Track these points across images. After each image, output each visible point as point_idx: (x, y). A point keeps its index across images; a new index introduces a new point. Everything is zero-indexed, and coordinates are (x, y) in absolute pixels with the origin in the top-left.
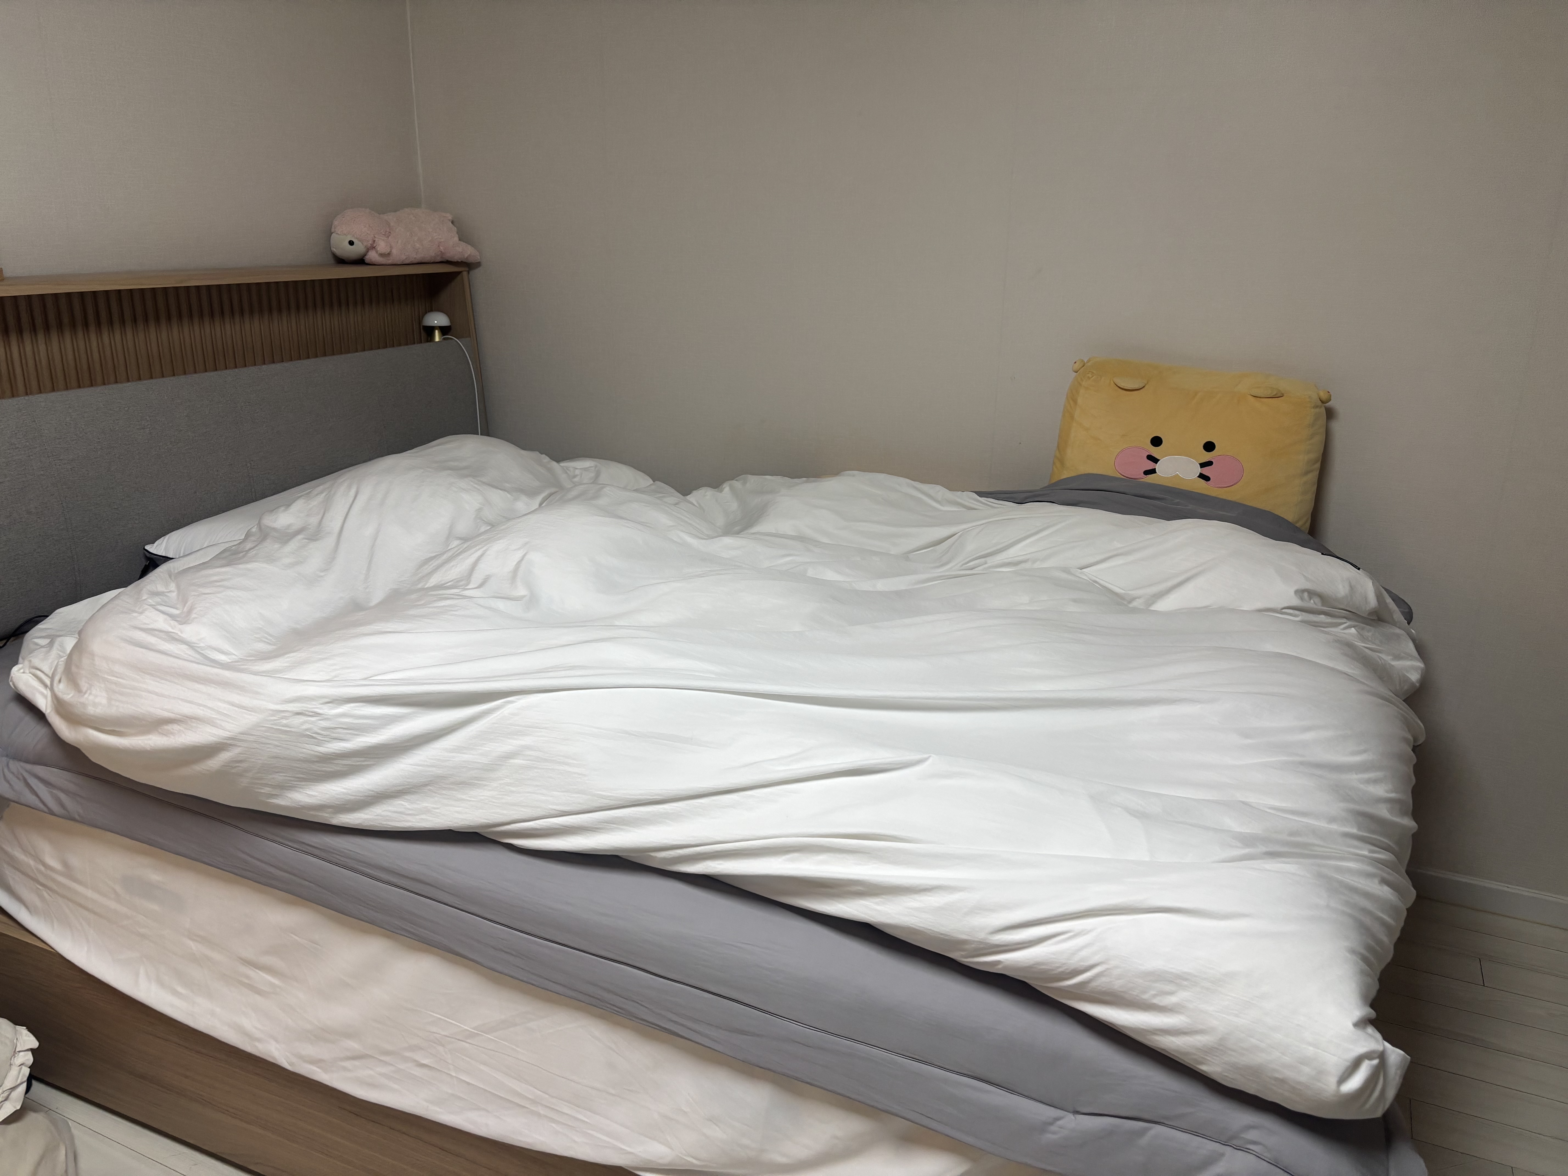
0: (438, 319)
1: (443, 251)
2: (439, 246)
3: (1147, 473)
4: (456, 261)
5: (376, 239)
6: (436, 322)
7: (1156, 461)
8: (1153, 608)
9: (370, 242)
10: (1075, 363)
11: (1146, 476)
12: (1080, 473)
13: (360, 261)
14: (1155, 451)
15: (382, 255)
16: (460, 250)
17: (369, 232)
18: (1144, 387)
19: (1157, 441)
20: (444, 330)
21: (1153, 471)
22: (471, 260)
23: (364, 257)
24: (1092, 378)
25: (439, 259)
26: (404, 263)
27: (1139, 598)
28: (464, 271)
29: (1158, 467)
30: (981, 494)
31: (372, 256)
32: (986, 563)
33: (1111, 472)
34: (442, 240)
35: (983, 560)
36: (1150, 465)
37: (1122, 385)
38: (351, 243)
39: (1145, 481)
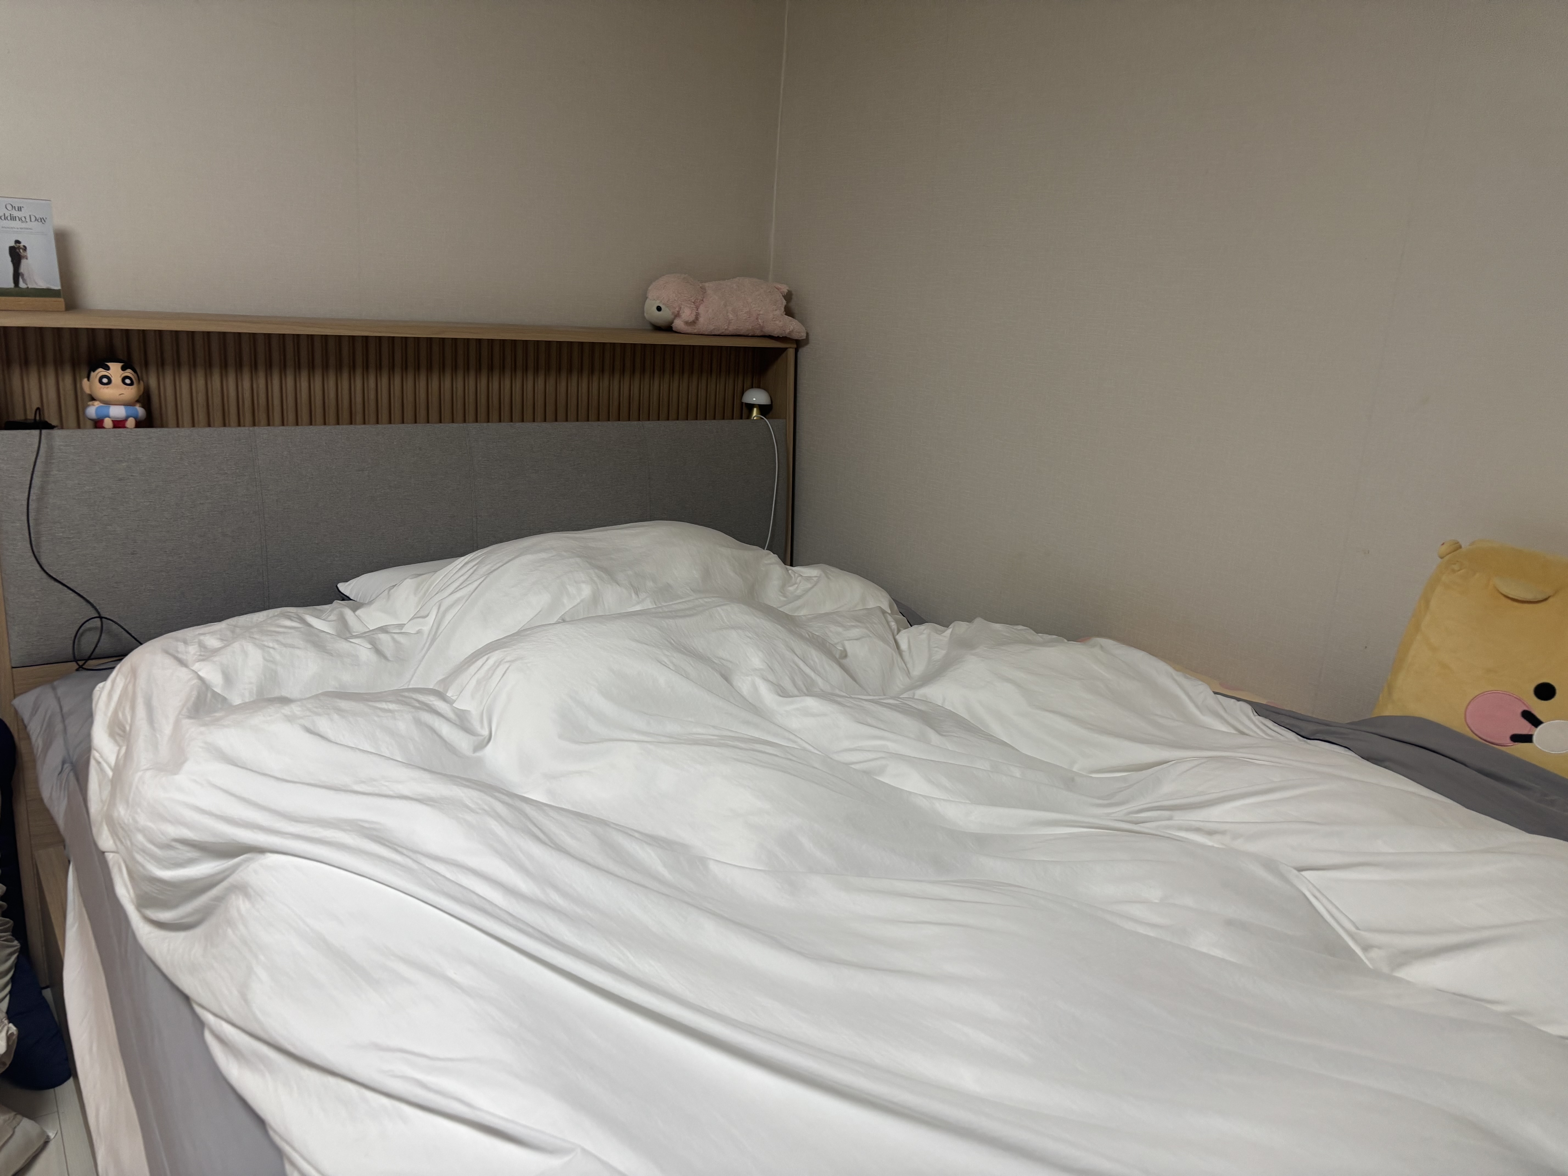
0: (757, 397)
1: (761, 324)
2: (757, 319)
3: (1518, 738)
4: (777, 336)
5: (682, 307)
6: (754, 399)
7: (1535, 722)
8: (1401, 974)
9: (677, 309)
10: (1443, 544)
11: (1512, 743)
12: (1407, 713)
13: (668, 328)
14: (1539, 707)
15: (687, 323)
16: (780, 324)
17: (676, 299)
18: (1546, 600)
19: (1545, 692)
20: (765, 410)
21: (1527, 739)
22: (795, 336)
23: (671, 324)
24: (1459, 572)
25: (758, 333)
26: (713, 334)
27: (1379, 947)
28: (790, 348)
29: (1538, 733)
30: (1261, 710)
31: (678, 324)
32: (1170, 818)
33: (1456, 723)
34: (761, 312)
35: (1166, 813)
36: (1524, 727)
37: (1505, 590)
38: (659, 309)
39: (1508, 751)
